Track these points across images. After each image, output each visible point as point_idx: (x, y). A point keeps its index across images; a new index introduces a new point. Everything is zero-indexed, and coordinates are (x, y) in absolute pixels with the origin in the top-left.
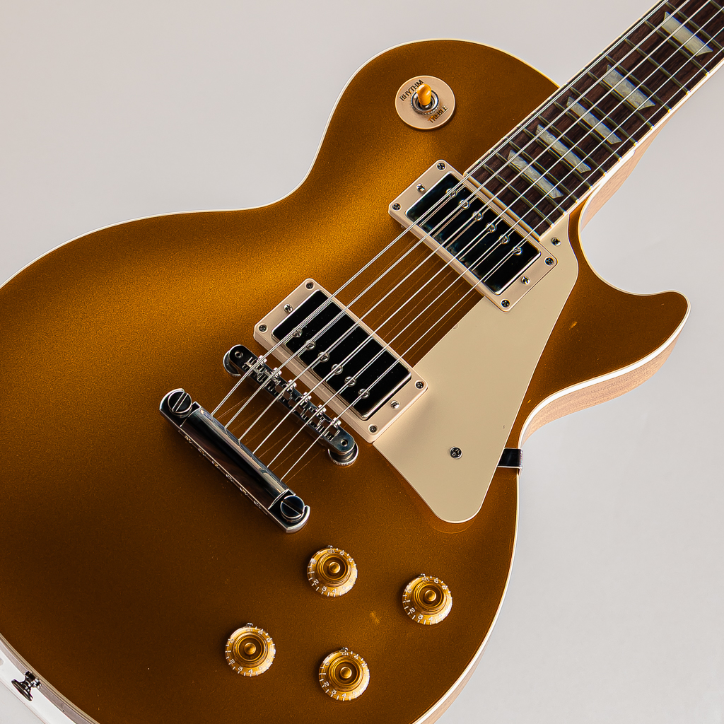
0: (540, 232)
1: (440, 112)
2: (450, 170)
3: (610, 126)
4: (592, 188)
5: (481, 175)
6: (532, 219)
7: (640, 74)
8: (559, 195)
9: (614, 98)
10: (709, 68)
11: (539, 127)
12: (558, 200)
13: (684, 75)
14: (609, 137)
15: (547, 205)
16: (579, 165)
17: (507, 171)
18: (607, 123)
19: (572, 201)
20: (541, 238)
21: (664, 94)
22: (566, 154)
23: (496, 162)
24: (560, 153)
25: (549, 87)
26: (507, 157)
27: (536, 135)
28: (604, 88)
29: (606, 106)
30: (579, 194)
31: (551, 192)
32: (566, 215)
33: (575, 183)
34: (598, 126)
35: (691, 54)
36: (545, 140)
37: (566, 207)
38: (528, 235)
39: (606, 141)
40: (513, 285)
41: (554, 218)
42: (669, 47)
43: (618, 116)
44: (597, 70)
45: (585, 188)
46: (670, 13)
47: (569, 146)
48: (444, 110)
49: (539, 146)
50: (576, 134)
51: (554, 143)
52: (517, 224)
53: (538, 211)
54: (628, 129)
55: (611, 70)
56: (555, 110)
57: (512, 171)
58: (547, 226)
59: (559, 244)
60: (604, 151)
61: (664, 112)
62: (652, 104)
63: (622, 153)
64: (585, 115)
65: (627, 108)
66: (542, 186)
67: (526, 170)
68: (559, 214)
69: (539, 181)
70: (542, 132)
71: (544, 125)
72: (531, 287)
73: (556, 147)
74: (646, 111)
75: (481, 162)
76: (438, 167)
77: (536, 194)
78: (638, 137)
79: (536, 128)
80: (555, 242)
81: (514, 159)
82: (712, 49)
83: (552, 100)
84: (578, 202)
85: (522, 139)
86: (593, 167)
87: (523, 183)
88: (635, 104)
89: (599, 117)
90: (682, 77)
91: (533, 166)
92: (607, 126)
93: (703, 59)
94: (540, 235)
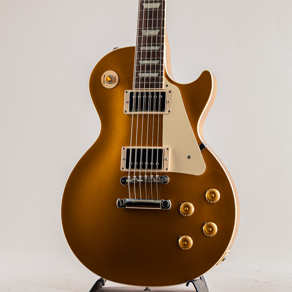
0: (161, 87)
1: (115, 79)
2: (129, 91)
3: (154, 45)
4: (164, 65)
5: (137, 86)
6: (157, 86)
7: (150, 26)
8: (158, 74)
9: (149, 37)
10: (164, 8)
11: (139, 61)
13: (160, 16)
14: (157, 48)
15: (157, 79)
16: (156, 62)
17: (142, 79)
18: (153, 45)
19: (162, 73)
20: (163, 88)
21: (160, 25)
22: (151, 62)
23: (137, 79)
24: (149, 63)
25: (133, 48)
26: (139, 76)
27: (140, 64)
28: (145, 37)
29: (149, 42)
30: (162, 69)
31: (155, 75)
32: (164, 77)
33: (159, 67)
34: (152, 48)
35: (157, 9)
36: (143, 63)
37: (162, 75)
38: (160, 91)
39: (157, 50)
40: (167, 105)
41: (162, 81)
42: (151, 12)
43: (154, 41)
44: (140, 34)
45: (162, 66)
46: (144, 3)
47: (150, 60)
49: (143, 66)
50: (149, 55)
51: (146, 62)
52: (155, 90)
53: (157, 83)
54: (159, 42)
55: (143, 31)
56: (139, 54)
57: (143, 79)
58: (162, 84)
59: (168, 86)
60: (158, 53)
61: (163, 29)
62: (159, 30)
63: (163, 49)
64: (147, 48)
65: (154, 37)
66: (152, 76)
67: (146, 75)
68: (162, 79)
69: (151, 75)
70: (141, 62)
71: (140, 60)
72: (171, 102)
73: (147, 63)
74: (159, 33)
75: (134, 83)
76: (126, 93)
77: (153, 79)
78: (163, 42)
79: (139, 62)
80: (167, 86)
81: (141, 75)
82: (160, 2)
83: (136, 52)
84: (164, 71)
85: (138, 68)
86: (159, 59)
87: (148, 79)
88: (155, 34)
89: (150, 46)
90: (160, 17)
91: (146, 72)
92: (154, 46)
93: (160, 7)
94: (162, 88)
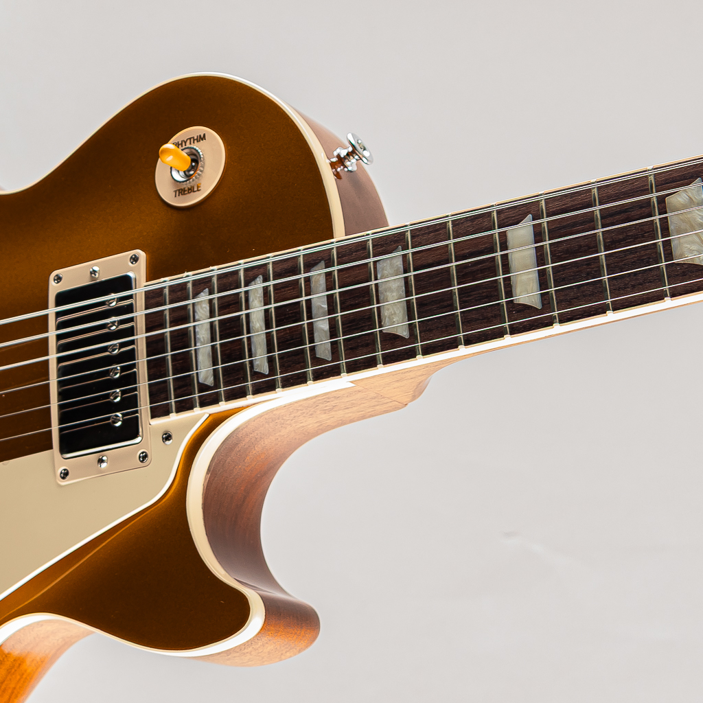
1: (191, 190)
2: (137, 270)
3: (333, 331)
4: (251, 399)
5: (153, 298)
6: (157, 393)
8: (210, 381)
9: (365, 296)
11: (259, 278)
12: (203, 387)
13: (476, 319)
14: (322, 344)
15: (186, 386)
16: (260, 360)
18: (333, 324)
19: (215, 400)
20: (151, 422)
21: (431, 330)
23: (181, 292)
24: (252, 327)
26: (195, 293)
27: (246, 286)
28: (365, 274)
30: (232, 396)
31: (204, 372)
32: (200, 415)
33: (238, 379)
34: (322, 324)
35: (509, 294)
37: (204, 404)
39: (313, 349)
40: (88, 457)
41: (181, 407)
43: (352, 324)
44: (381, 245)
45: (243, 393)
47: (268, 325)
48: (195, 189)
49: (237, 303)
50: (288, 314)
51: (257, 311)
53: (171, 387)
54: (351, 349)
56: (292, 268)
58: (167, 411)
59: (168, 442)
60: (299, 360)
62: (405, 334)
63: (318, 376)
64: (319, 296)
65: (368, 320)
66: (200, 358)
67: (202, 324)
68: (191, 406)
70: (256, 285)
72: (103, 474)
73: (253, 317)
75: (167, 281)
76: (131, 258)
77: (185, 363)
78: (353, 368)
79: (254, 278)
80: (167, 437)
81: (201, 301)
82: (543, 305)
83: (301, 251)
84: (224, 405)
85: (229, 282)
86: (272, 371)
87: (183, 339)
88: (386, 321)
89: (331, 309)
90: (470, 321)
92: (330, 327)
93: (518, 311)
94: (153, 417)
